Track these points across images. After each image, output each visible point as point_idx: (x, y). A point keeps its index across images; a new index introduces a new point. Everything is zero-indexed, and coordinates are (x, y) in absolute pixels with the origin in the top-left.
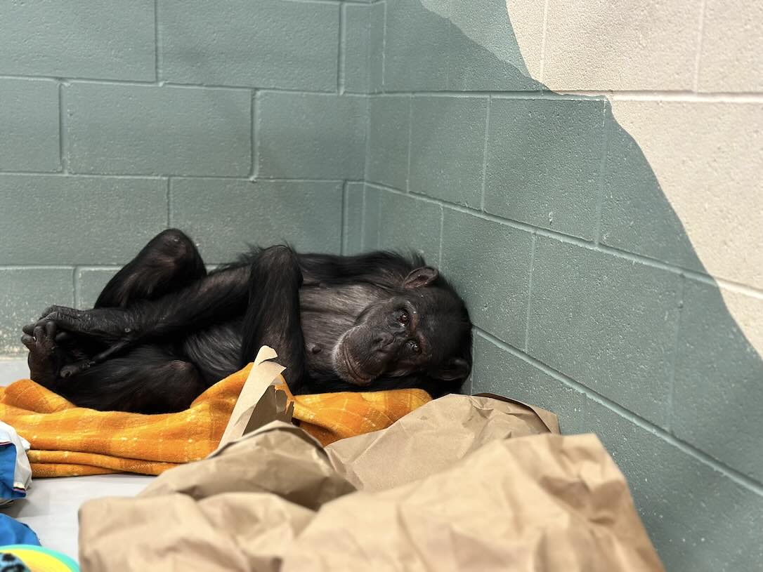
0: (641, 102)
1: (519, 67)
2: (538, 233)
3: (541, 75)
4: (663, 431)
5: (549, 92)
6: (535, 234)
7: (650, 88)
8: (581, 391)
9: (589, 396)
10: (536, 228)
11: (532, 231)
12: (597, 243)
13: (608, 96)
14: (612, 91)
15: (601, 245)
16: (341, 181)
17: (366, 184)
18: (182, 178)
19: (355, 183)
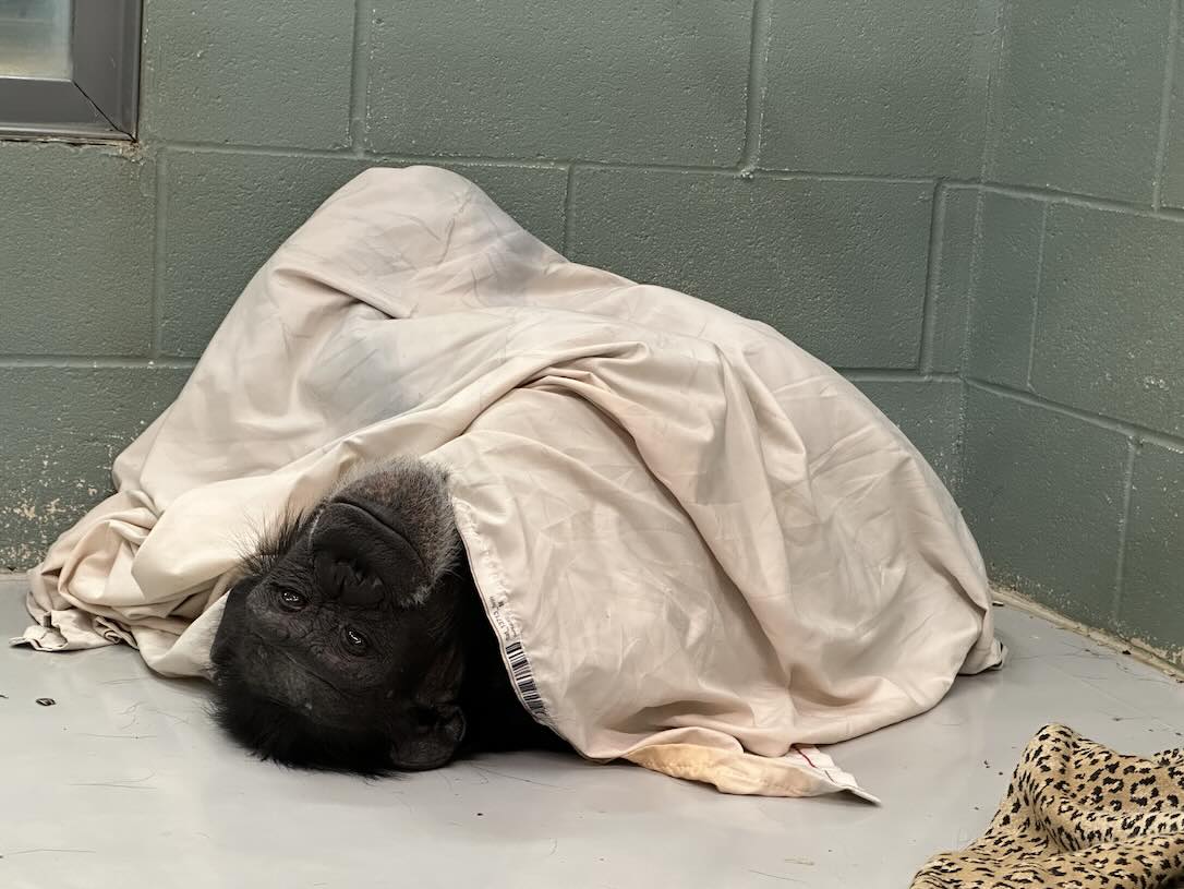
16: (931, 181)
17: (980, 187)
18: (599, 168)
19: (962, 186)
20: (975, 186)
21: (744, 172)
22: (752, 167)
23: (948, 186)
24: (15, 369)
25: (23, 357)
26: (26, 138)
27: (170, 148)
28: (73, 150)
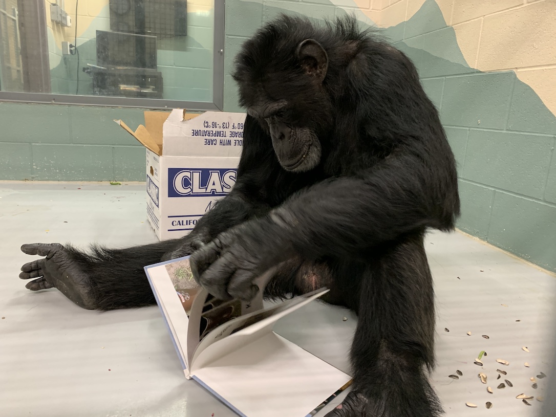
0: (533, 71)
1: (463, 64)
2: (471, 129)
3: (476, 66)
4: (540, 200)
5: (481, 72)
6: (469, 130)
7: (539, 64)
8: (493, 189)
9: (497, 190)
10: (469, 127)
11: (468, 129)
12: (505, 129)
13: (514, 70)
14: (517, 68)
15: (507, 130)
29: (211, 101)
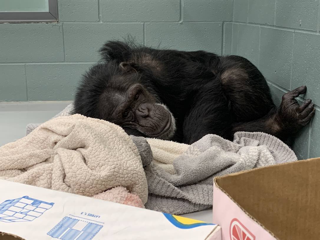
10: (295, 29)
11: (293, 31)
16: (221, 22)
17: (233, 23)
18: (150, 23)
19: (228, 23)
20: (231, 23)
21: (180, 22)
22: (182, 21)
23: (225, 23)
24: (40, 65)
25: (41, 62)
26: (38, 22)
27: (65, 23)
28: (47, 24)
29: (47, 10)
